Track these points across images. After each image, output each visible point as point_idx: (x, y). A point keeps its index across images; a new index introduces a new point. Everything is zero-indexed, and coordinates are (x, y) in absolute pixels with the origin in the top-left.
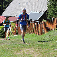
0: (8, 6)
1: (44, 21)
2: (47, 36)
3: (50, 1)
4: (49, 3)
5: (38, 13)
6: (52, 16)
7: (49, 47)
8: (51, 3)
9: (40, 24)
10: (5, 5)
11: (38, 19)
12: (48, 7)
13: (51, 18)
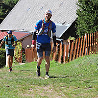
0: (8, 12)
1: (71, 39)
2: (76, 65)
3: (81, 5)
4: (79, 8)
5: (61, 25)
6: (84, 30)
7: (80, 85)
8: (83, 7)
9: (64, 43)
10: (4, 11)
11: (60, 36)
12: (78, 14)
13: (82, 33)
